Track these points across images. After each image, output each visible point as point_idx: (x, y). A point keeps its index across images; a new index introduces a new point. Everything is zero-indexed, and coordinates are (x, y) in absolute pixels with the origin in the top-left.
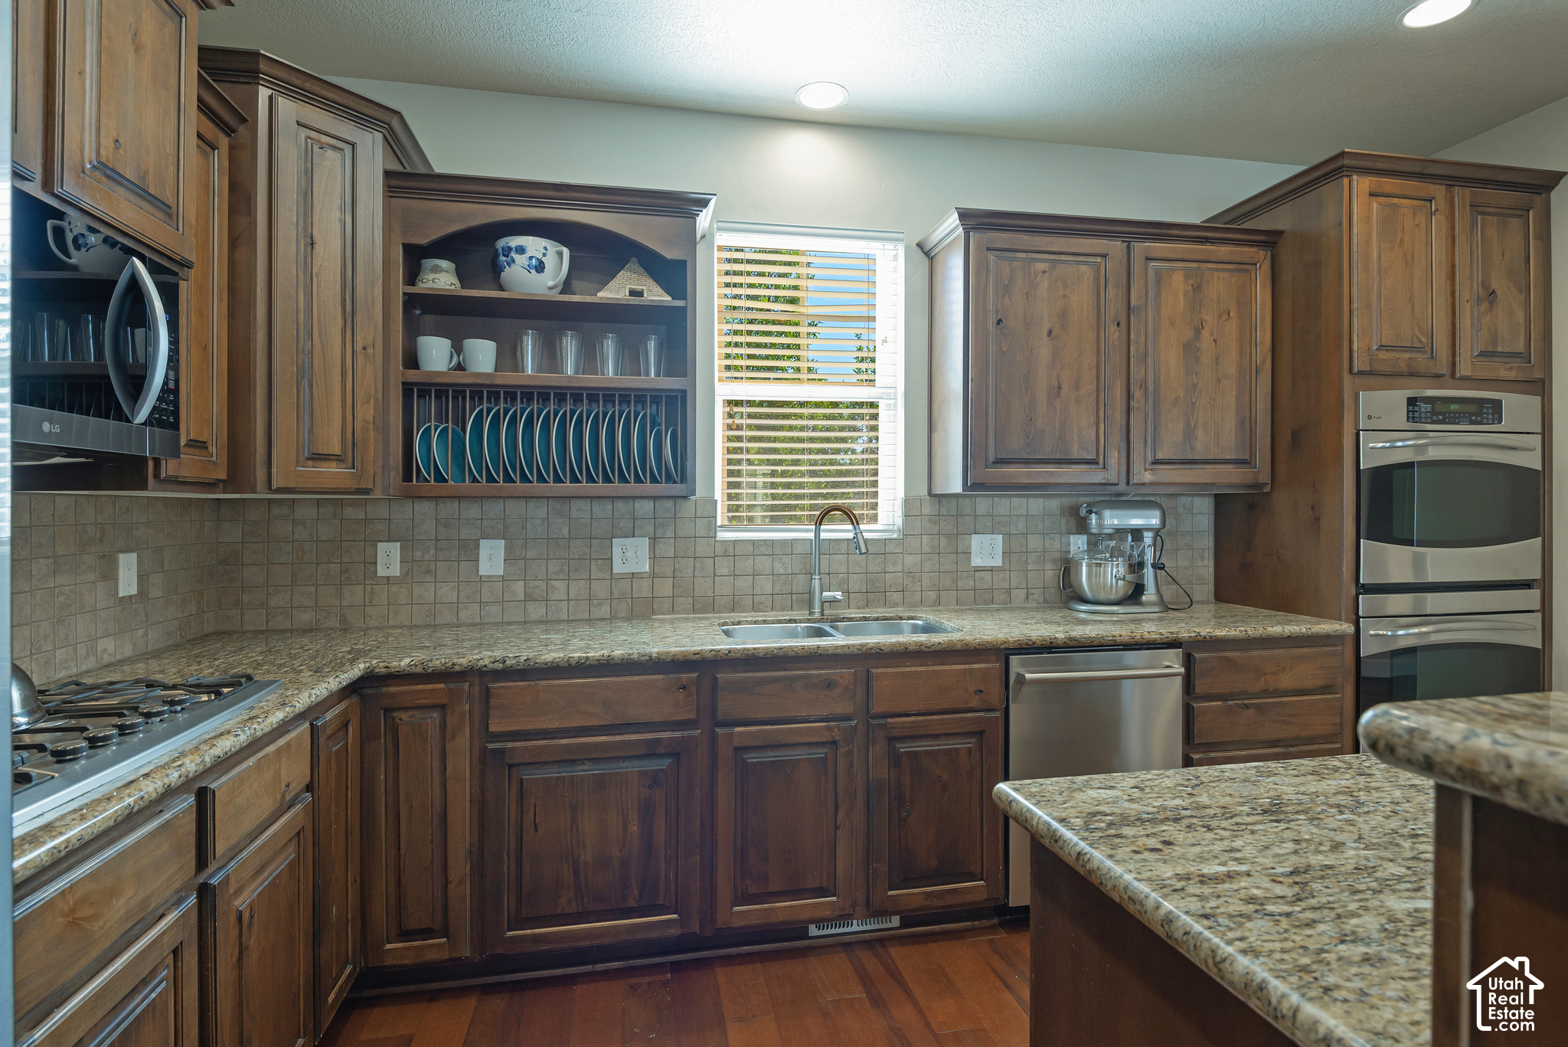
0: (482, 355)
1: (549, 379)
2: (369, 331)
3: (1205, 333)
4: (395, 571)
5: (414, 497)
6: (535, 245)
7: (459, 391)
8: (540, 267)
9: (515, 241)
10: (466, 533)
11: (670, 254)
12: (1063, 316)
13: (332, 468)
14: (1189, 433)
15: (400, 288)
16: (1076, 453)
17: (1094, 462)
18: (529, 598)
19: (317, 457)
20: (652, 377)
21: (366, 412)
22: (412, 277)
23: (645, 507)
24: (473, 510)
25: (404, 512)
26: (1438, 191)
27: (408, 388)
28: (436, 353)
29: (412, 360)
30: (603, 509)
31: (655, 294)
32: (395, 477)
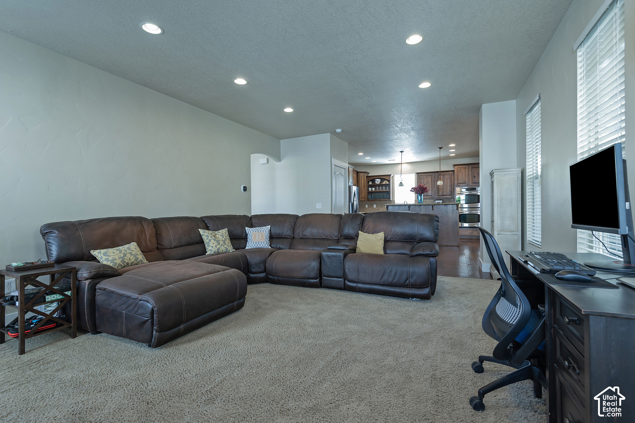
0: (374, 189)
1: (379, 191)
2: (365, 189)
3: (445, 182)
4: (367, 207)
5: (368, 201)
6: (377, 180)
7: (372, 192)
8: (378, 181)
9: (376, 180)
10: (373, 204)
11: (388, 180)
12: (428, 182)
13: (363, 199)
14: (443, 192)
15: (367, 184)
16: (429, 195)
17: (431, 196)
18: (378, 210)
19: (362, 198)
20: (388, 190)
21: (365, 195)
22: (368, 184)
23: (388, 201)
24: (373, 202)
25: (368, 202)
26: (467, 166)
27: (368, 192)
28: (370, 189)
29: (368, 190)
30: (384, 202)
31: (388, 183)
32: (367, 199)
